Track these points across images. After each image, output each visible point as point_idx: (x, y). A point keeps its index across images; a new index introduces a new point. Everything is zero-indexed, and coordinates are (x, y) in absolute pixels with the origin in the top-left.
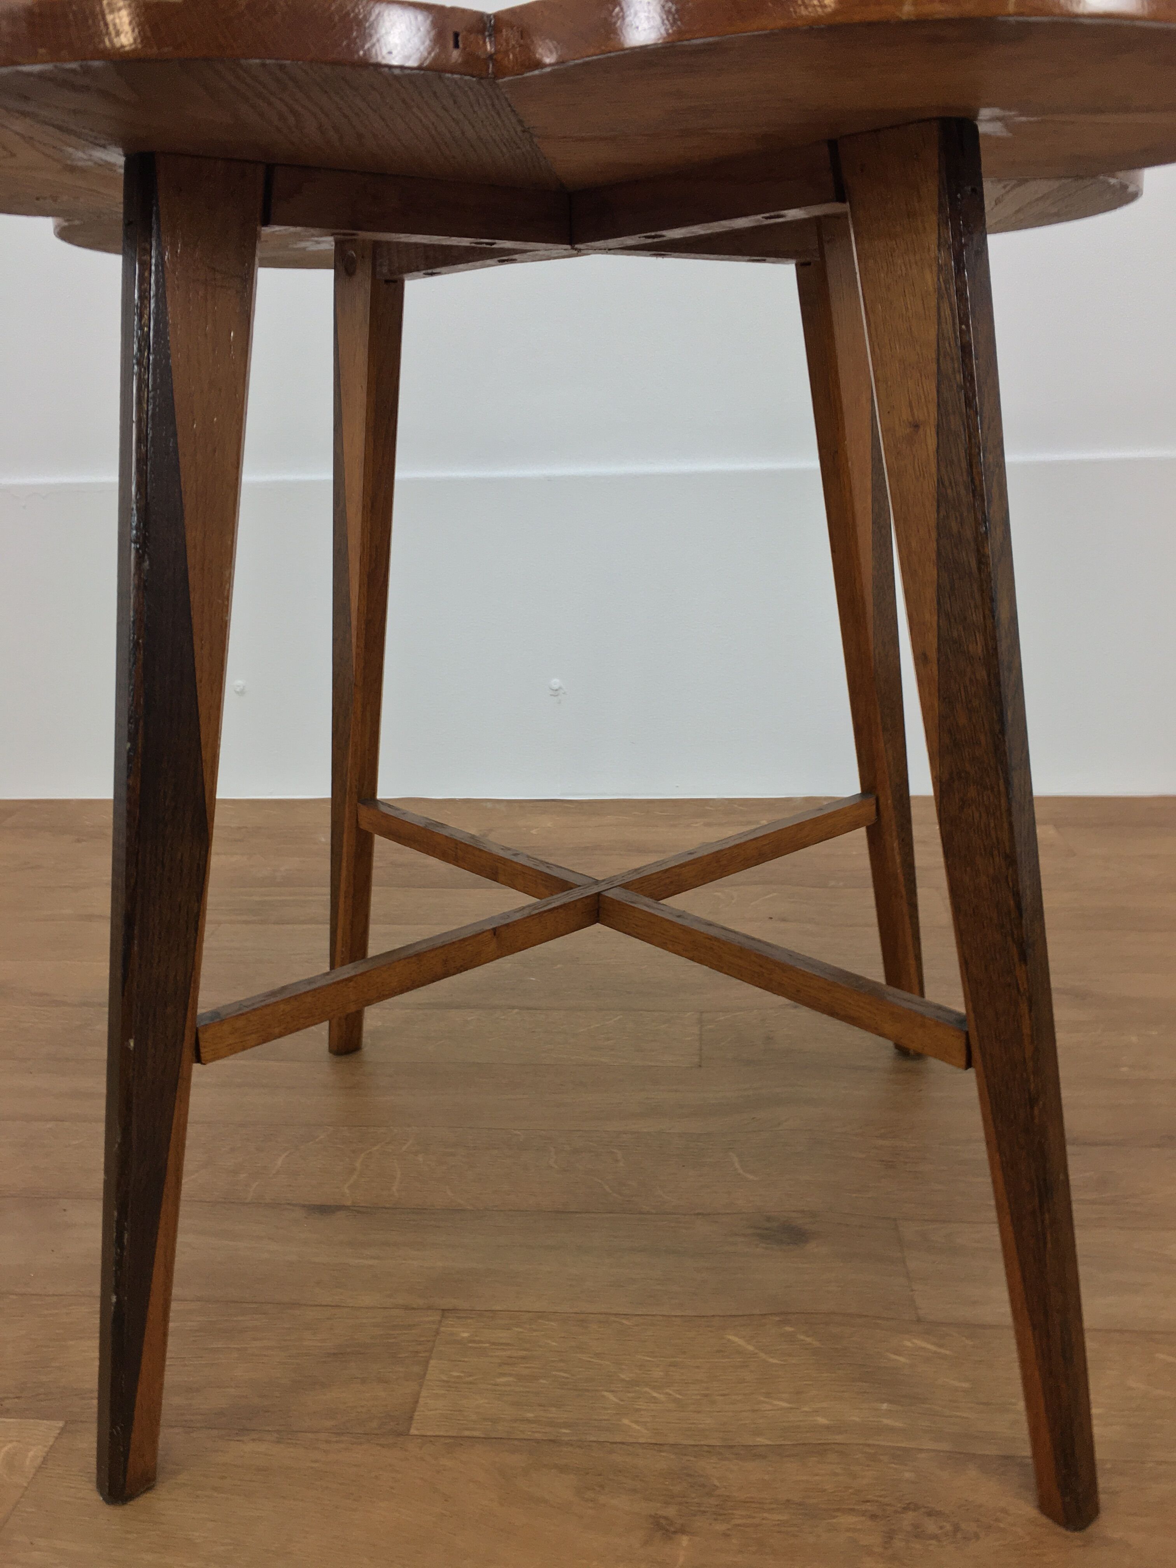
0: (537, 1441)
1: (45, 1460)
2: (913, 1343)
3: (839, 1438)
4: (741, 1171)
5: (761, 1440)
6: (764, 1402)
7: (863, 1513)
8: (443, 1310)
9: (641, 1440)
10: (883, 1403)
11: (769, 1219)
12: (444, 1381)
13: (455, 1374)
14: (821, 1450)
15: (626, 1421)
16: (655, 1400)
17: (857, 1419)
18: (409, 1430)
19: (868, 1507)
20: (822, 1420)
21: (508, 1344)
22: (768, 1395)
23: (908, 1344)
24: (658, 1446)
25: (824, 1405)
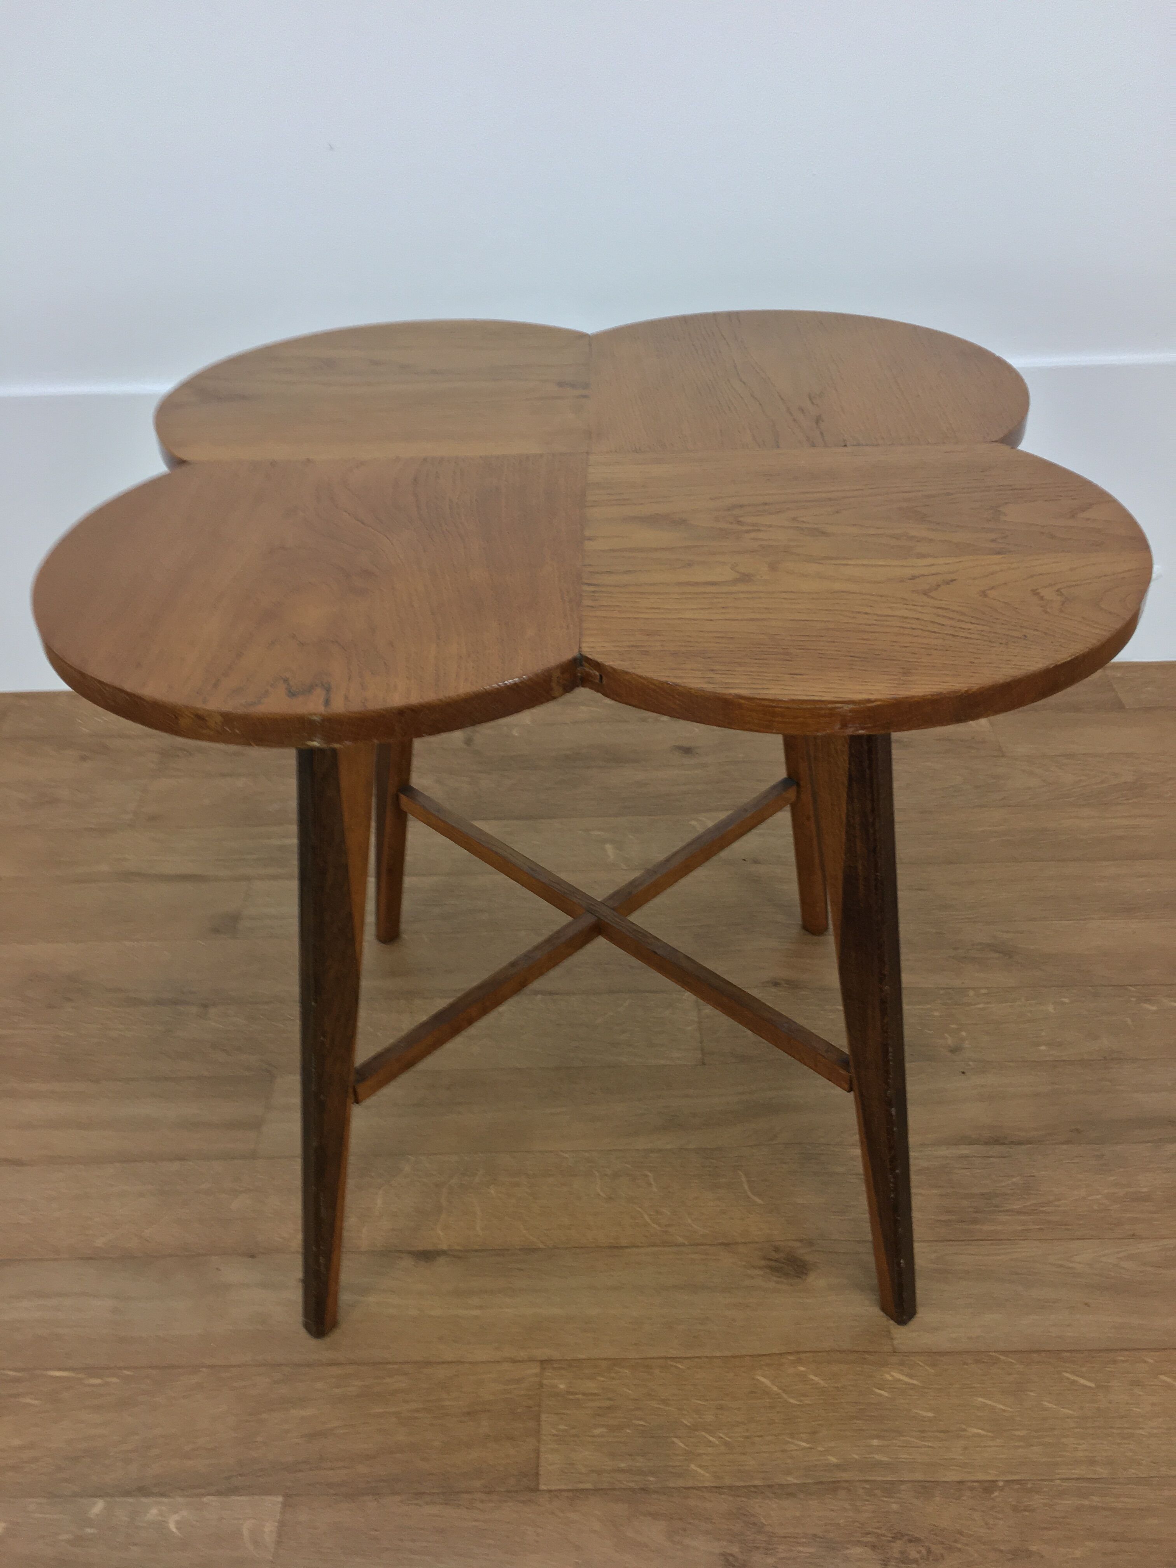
0: (633, 1490)
1: (279, 1535)
2: (892, 1376)
3: (845, 1476)
4: (749, 1194)
5: (791, 1479)
6: (789, 1442)
7: (866, 1544)
8: (541, 1361)
9: (707, 1484)
10: (874, 1439)
11: (777, 1249)
12: (554, 1435)
13: (562, 1427)
14: (833, 1487)
15: (693, 1467)
16: (710, 1444)
17: (856, 1457)
18: (538, 1484)
19: (868, 1539)
20: (833, 1459)
21: (595, 1394)
22: (792, 1435)
23: (888, 1377)
24: (717, 1489)
25: (833, 1444)
